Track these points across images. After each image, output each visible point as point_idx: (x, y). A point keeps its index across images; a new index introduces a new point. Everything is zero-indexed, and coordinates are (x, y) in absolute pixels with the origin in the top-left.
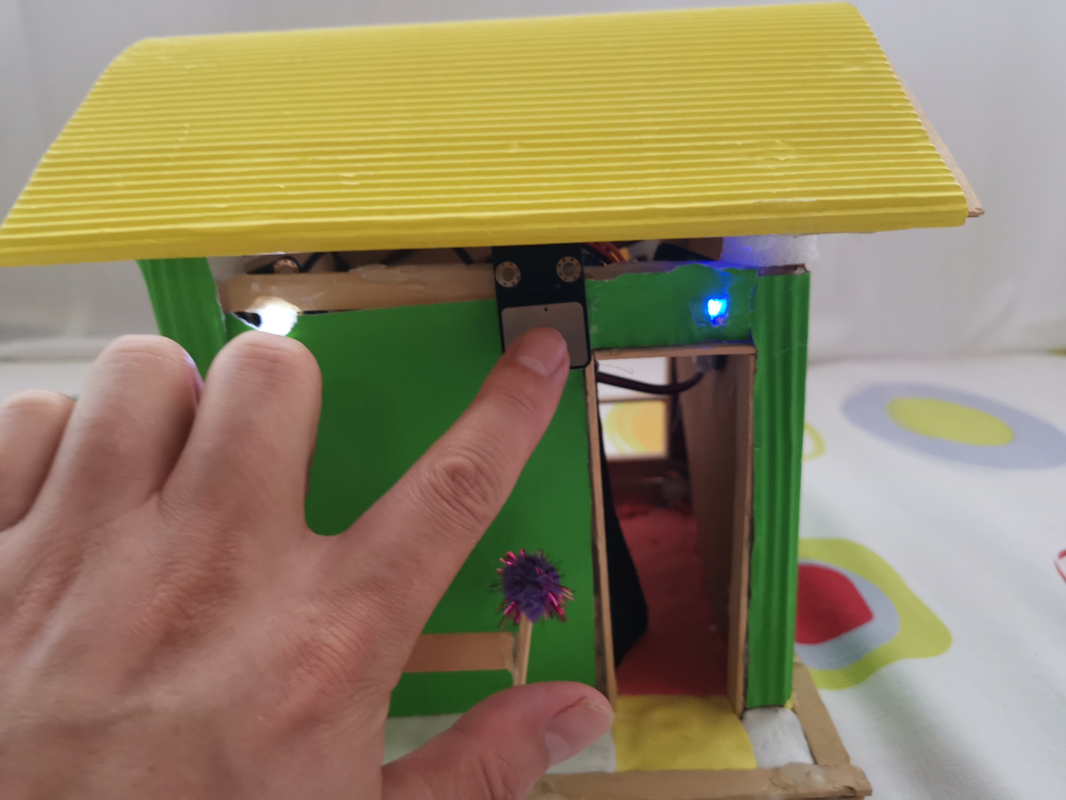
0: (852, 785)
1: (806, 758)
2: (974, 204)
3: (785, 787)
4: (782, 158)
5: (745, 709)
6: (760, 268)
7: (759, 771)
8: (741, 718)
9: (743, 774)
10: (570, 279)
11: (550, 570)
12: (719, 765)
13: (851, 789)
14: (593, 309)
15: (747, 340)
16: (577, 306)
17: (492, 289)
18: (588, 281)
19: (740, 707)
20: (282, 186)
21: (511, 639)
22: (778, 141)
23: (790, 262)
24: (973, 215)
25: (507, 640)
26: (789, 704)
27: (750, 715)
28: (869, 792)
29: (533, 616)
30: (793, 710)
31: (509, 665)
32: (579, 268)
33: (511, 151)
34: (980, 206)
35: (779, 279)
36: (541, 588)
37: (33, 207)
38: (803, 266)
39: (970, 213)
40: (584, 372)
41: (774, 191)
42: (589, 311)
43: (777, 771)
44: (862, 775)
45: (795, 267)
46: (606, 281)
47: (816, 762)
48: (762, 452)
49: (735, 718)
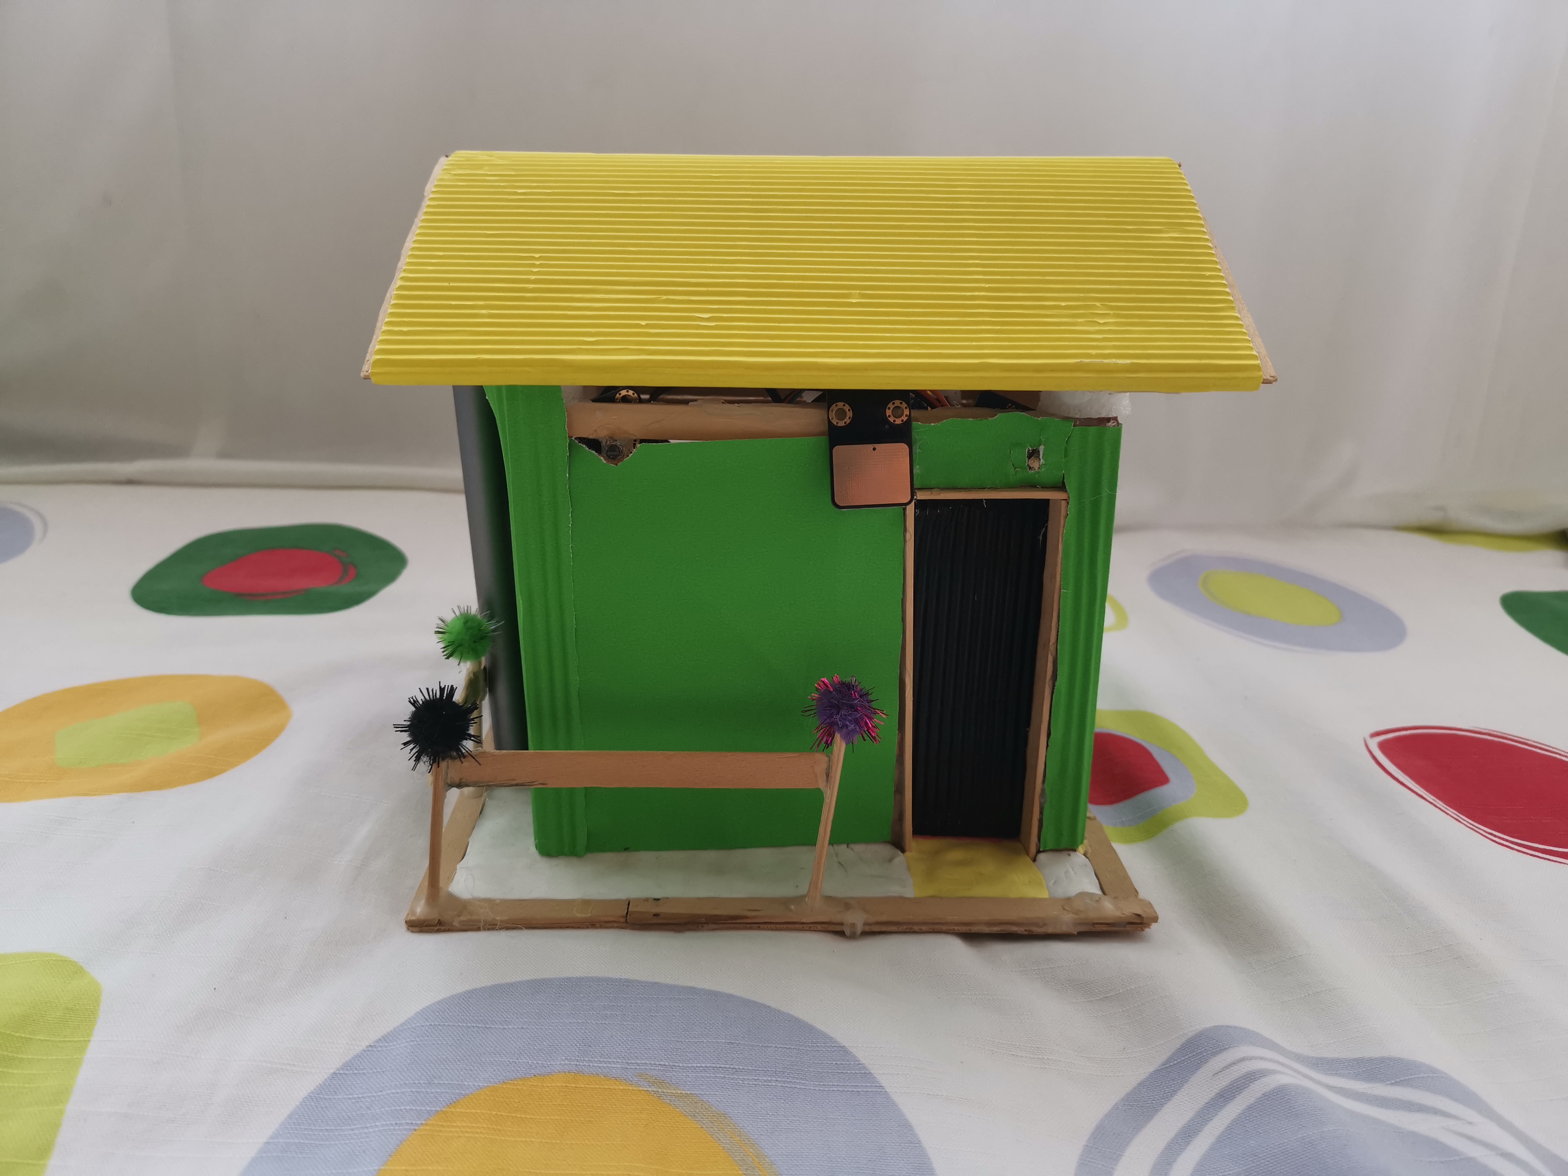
0: (1139, 912)
1: (1097, 891)
2: (1269, 371)
3: (1076, 912)
4: (1102, 321)
5: (1039, 852)
6: (1076, 419)
7: (1053, 900)
8: (1034, 860)
9: (1034, 901)
10: (898, 421)
11: (864, 695)
12: (1014, 894)
13: (1139, 915)
14: (917, 450)
15: (1061, 487)
16: (903, 447)
17: (825, 427)
18: (914, 424)
19: (1033, 849)
20: (643, 323)
21: (827, 759)
22: (1098, 304)
23: (1104, 415)
24: (1266, 382)
25: (821, 759)
26: (1081, 849)
27: (1042, 857)
28: (1155, 919)
29: (848, 738)
30: (1085, 855)
31: (822, 785)
32: (907, 412)
33: (854, 301)
34: (1273, 374)
35: (1092, 430)
36: (856, 710)
37: (405, 329)
38: (1115, 419)
39: (1264, 379)
40: (905, 509)
41: (1094, 352)
42: (914, 451)
43: (1069, 900)
44: (1150, 905)
45: (1108, 420)
46: (932, 424)
47: (1104, 893)
48: (1068, 593)
49: (1028, 860)
